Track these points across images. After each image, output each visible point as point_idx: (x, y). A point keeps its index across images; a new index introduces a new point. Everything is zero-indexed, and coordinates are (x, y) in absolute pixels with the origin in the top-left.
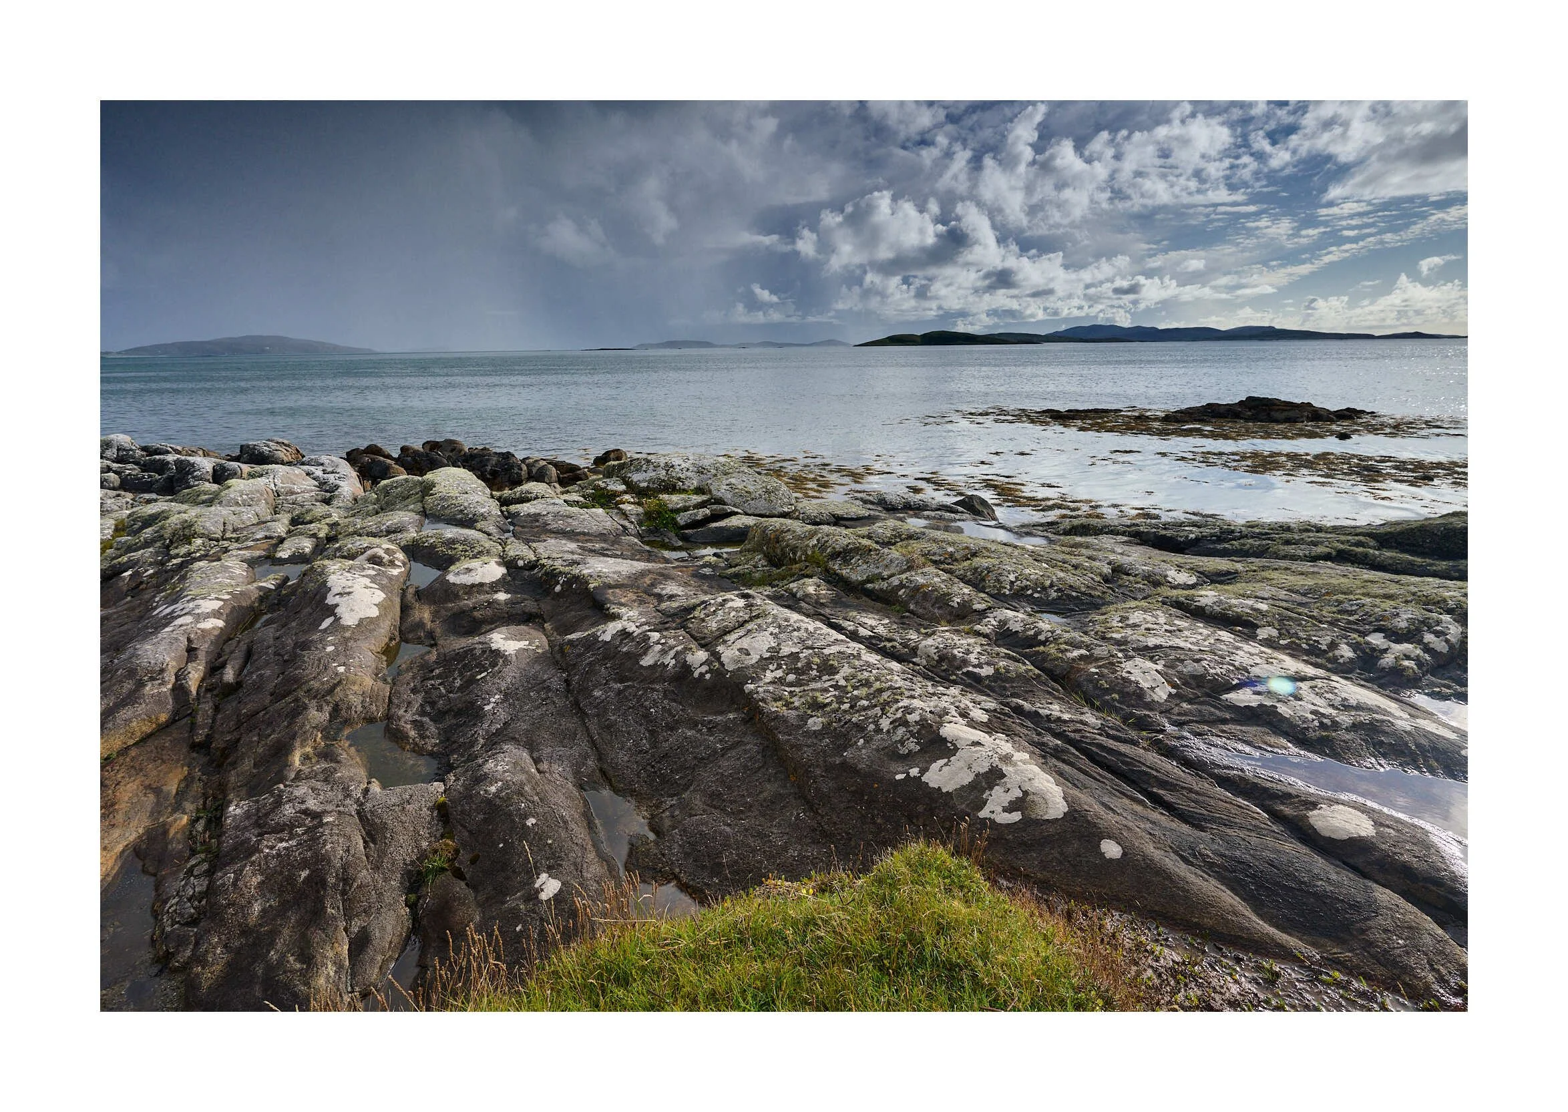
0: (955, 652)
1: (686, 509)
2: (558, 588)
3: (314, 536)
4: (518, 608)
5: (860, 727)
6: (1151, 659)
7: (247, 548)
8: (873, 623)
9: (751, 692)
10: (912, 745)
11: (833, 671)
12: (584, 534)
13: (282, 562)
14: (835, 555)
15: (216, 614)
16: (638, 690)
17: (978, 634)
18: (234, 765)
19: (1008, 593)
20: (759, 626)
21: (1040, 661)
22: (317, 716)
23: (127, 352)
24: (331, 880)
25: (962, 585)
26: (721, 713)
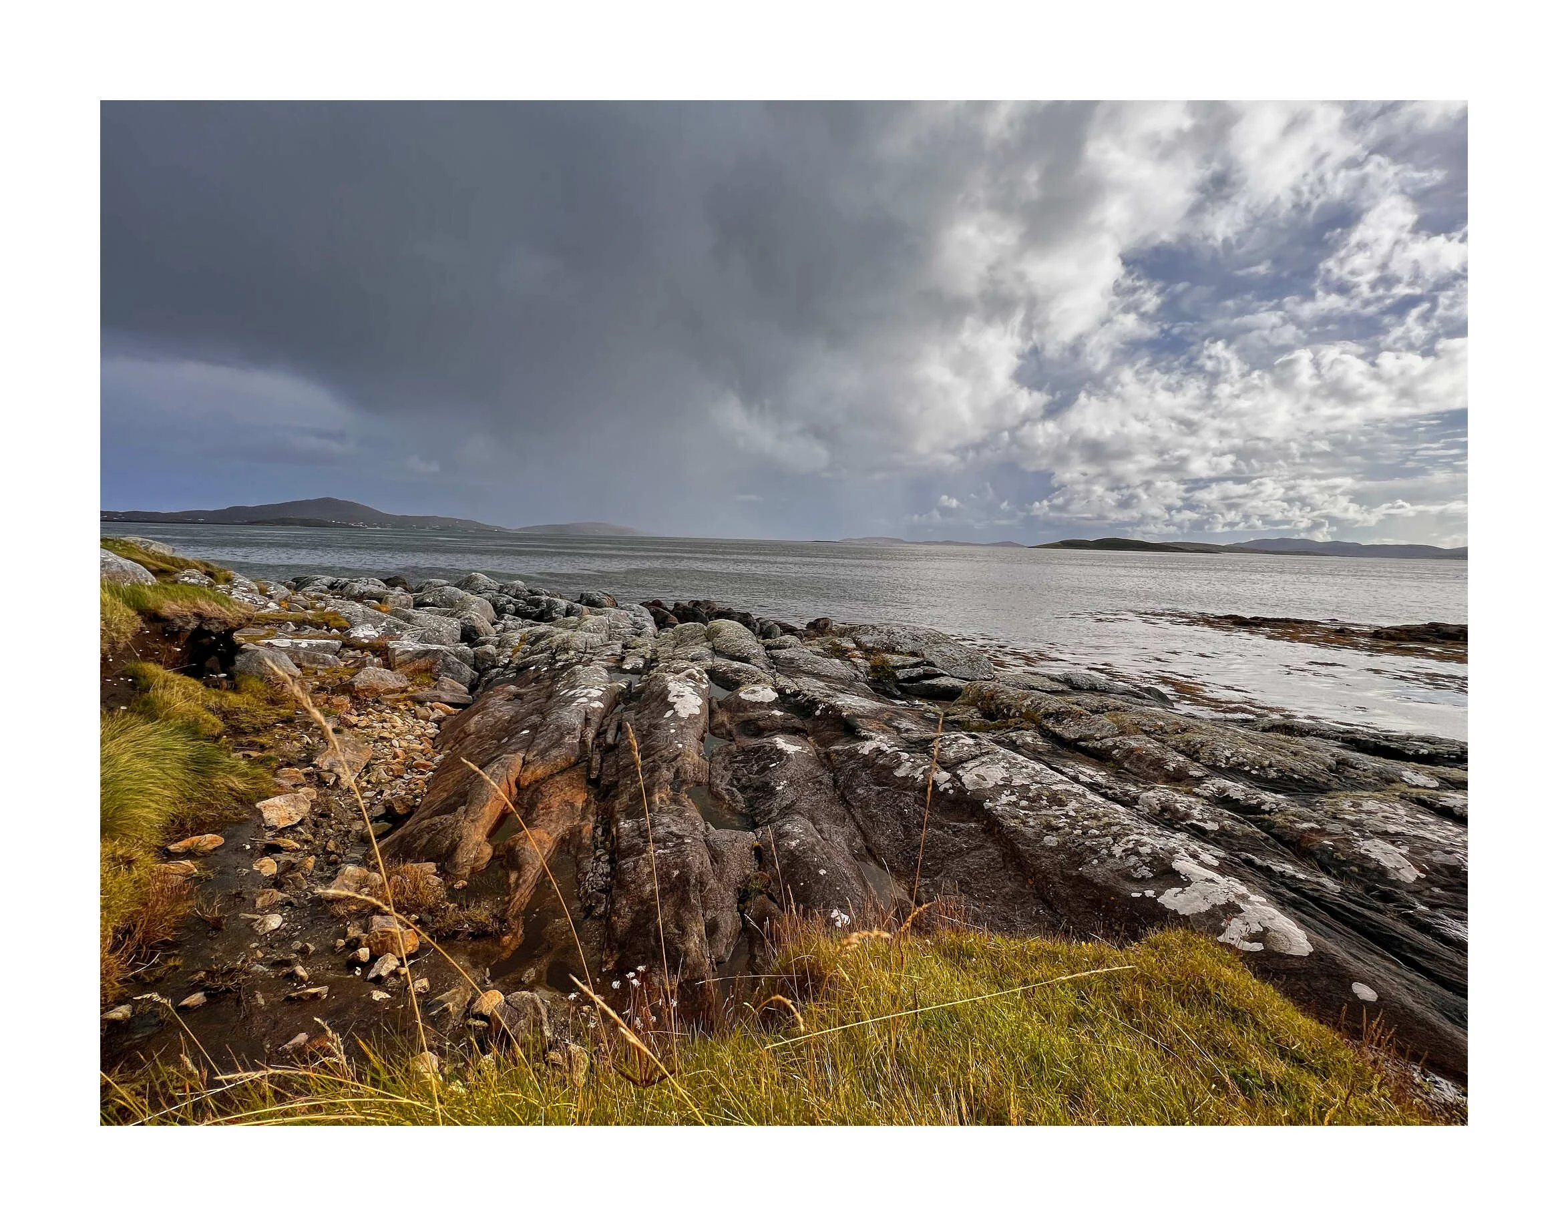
0: (1178, 805)
1: (904, 667)
2: (818, 713)
3: (643, 657)
4: (789, 723)
5: (1094, 851)
6: (1393, 843)
7: (603, 660)
8: (1088, 772)
9: (989, 809)
10: (1145, 872)
11: (1062, 804)
12: (827, 676)
13: (625, 672)
14: (1047, 715)
15: (599, 699)
16: (894, 793)
17: (1197, 795)
18: (616, 797)
19: (1223, 766)
20: (991, 759)
21: (1267, 827)
22: (667, 774)
23: (520, 530)
24: (693, 881)
25: (1175, 753)
26: (963, 822)
